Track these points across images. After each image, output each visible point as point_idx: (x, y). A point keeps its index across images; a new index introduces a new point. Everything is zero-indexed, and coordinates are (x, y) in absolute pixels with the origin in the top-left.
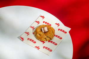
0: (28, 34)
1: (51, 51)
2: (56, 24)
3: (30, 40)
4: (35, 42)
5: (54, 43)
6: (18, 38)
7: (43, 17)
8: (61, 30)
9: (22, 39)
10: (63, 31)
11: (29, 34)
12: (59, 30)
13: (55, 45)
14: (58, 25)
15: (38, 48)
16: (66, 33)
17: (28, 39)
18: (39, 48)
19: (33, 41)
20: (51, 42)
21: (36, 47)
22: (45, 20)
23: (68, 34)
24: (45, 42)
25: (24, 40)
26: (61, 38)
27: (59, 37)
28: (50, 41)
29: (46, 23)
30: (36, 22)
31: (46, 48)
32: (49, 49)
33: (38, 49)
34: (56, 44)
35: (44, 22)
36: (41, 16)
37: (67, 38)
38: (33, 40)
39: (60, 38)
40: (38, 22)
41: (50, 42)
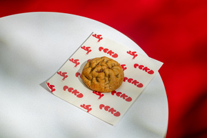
0: (64, 75)
1: (118, 114)
2: (129, 53)
3: (70, 90)
4: (81, 96)
5: (124, 96)
6: (42, 85)
7: (99, 37)
8: (141, 67)
9: (51, 88)
10: (146, 69)
11: (67, 76)
12: (136, 66)
13: (126, 100)
14: (134, 54)
15: (88, 108)
16: (151, 72)
17: (65, 88)
18: (91, 109)
19: (75, 92)
20: (118, 94)
21: (83, 106)
22: (103, 44)
23: (157, 75)
24: (103, 95)
25: (54, 90)
26: (141, 86)
27: (135, 82)
28: (115, 92)
29: (105, 50)
30: (83, 48)
31: (107, 108)
32: (112, 110)
33: (88, 112)
34: (129, 99)
35: (101, 49)
36: (95, 36)
37: (155, 84)
38: (76, 90)
39: (138, 86)
40: (88, 50)
41: (115, 94)
